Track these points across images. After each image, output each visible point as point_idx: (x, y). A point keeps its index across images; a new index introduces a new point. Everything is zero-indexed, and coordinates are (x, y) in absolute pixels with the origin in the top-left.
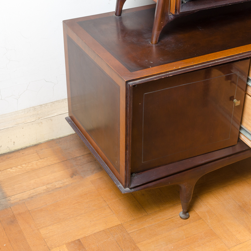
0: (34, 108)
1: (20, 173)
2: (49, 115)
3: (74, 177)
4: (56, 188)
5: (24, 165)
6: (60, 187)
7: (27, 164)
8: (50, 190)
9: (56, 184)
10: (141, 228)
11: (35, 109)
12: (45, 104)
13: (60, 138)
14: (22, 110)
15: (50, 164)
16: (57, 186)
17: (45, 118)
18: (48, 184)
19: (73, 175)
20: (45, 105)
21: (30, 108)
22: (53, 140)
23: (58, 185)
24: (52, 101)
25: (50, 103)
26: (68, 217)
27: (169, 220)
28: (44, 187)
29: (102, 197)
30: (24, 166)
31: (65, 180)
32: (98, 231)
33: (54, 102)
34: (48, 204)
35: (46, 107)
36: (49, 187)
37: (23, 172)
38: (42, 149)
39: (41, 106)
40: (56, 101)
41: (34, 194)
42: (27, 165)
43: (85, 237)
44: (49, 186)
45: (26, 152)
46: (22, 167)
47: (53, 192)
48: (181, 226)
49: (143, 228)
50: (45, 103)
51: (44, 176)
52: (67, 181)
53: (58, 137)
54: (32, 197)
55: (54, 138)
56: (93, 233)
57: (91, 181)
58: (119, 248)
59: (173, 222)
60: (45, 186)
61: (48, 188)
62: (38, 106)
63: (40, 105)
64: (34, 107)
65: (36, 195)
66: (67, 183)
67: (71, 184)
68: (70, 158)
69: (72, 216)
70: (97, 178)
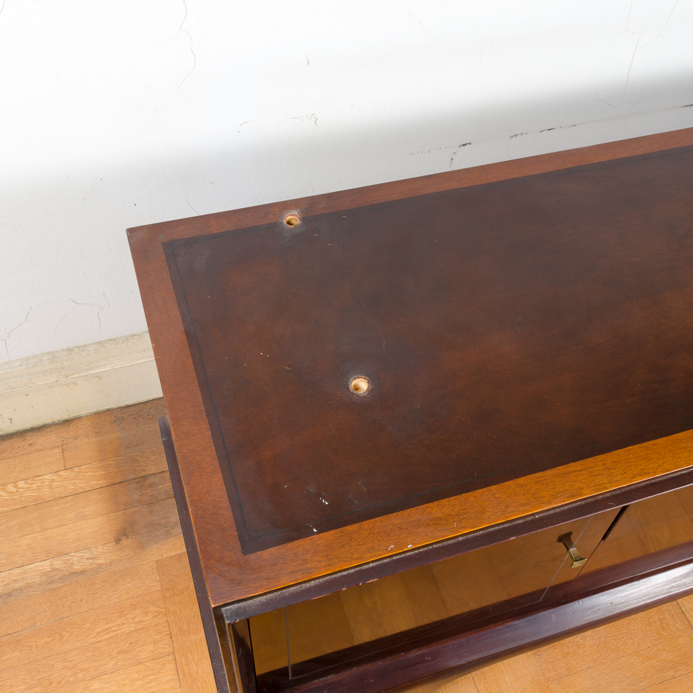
0: (53, 356)
1: (6, 509)
2: (90, 369)
3: (125, 542)
4: (72, 574)
5: (21, 484)
6: (83, 572)
7: (29, 481)
8: (57, 577)
9: (75, 559)
11: (54, 358)
12: (80, 347)
14: (20, 359)
15: (80, 490)
16: (77, 567)
17: (82, 374)
18: (59, 555)
19: (122, 535)
20: (81, 349)
21: (43, 354)
23: (78, 561)
24: (98, 341)
25: (93, 344)
26: (71, 679)
28: (45, 566)
29: (169, 620)
30: (22, 488)
31: (100, 549)
33: (106, 341)
34: (38, 624)
35: (83, 354)
36: (56, 567)
37: (14, 507)
38: (76, 438)
39: (70, 350)
40: (110, 340)
41: (17, 585)
42: (28, 486)
44: (58, 564)
45: (41, 440)
46: (14, 490)
47: (61, 585)
50: (81, 345)
51: (57, 527)
52: (103, 553)
53: (123, 404)
54: (9, 595)
57: (157, 562)
60: (48, 563)
61: (54, 570)
62: (63, 350)
63: (68, 349)
64: (51, 353)
65: (20, 589)
66: (101, 561)
67: (111, 564)
68: (132, 476)
69: (80, 676)
70: (173, 553)
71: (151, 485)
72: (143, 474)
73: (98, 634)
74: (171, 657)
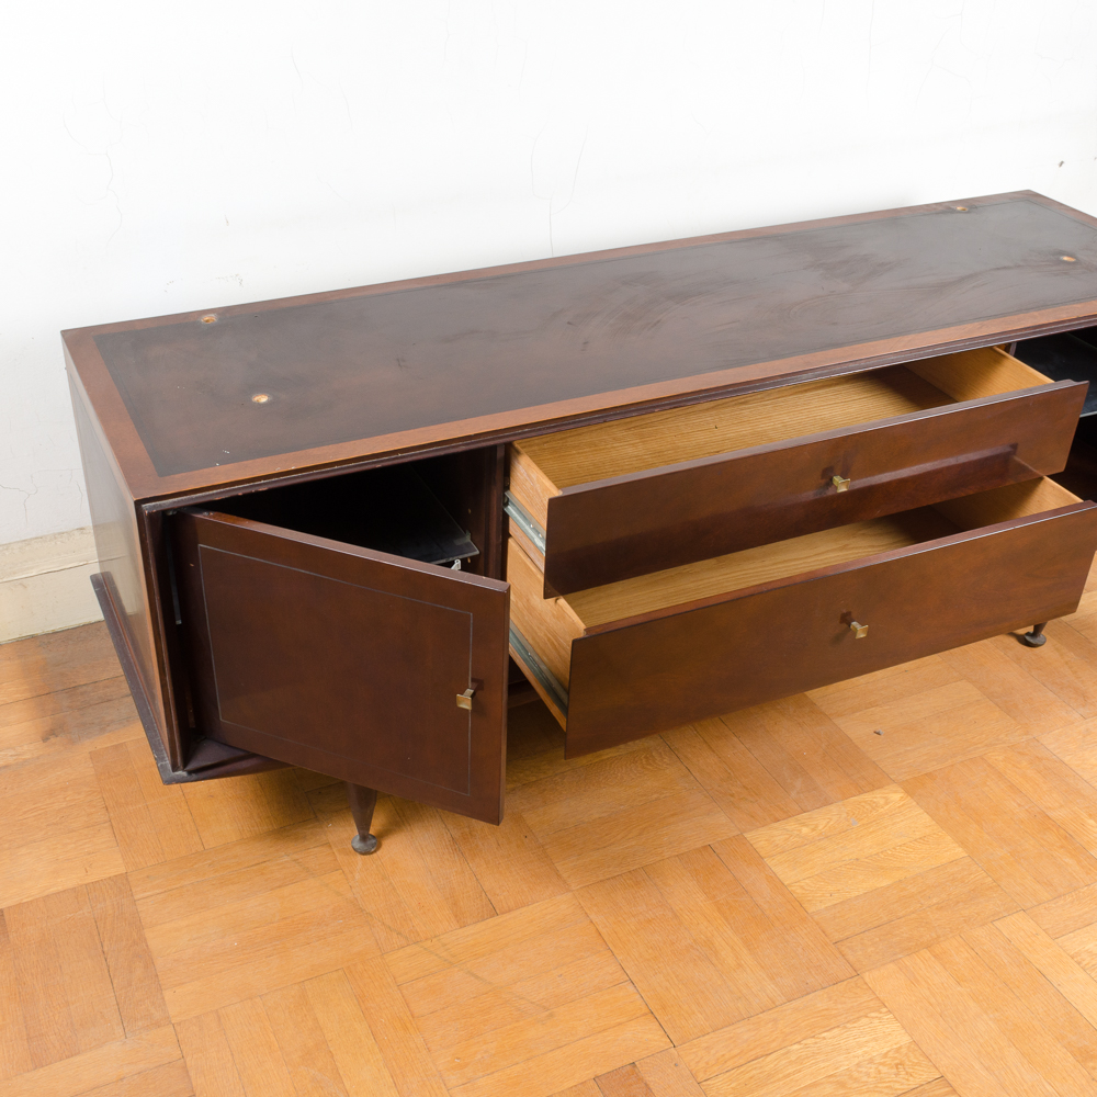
3: (53, 740)
6: (6, 766)
10: (174, 887)
13: (55, 633)
17: (5, 580)
19: (50, 734)
22: (33, 637)
24: (24, 538)
25: (18, 542)
27: (255, 868)
29: (105, 796)
31: (26, 747)
32: (60, 888)
33: (31, 539)
35: (8, 553)
40: (37, 538)
43: (20, 905)
48: (280, 887)
49: (178, 886)
52: (31, 750)
53: (49, 629)
55: (38, 631)
56: (46, 893)
57: (90, 753)
58: (97, 938)
59: (262, 874)
66: (27, 756)
67: (38, 758)
68: (60, 688)
69: (6, 846)
70: (109, 745)
71: (82, 694)
72: (73, 685)
73: (25, 813)
74: (106, 825)
